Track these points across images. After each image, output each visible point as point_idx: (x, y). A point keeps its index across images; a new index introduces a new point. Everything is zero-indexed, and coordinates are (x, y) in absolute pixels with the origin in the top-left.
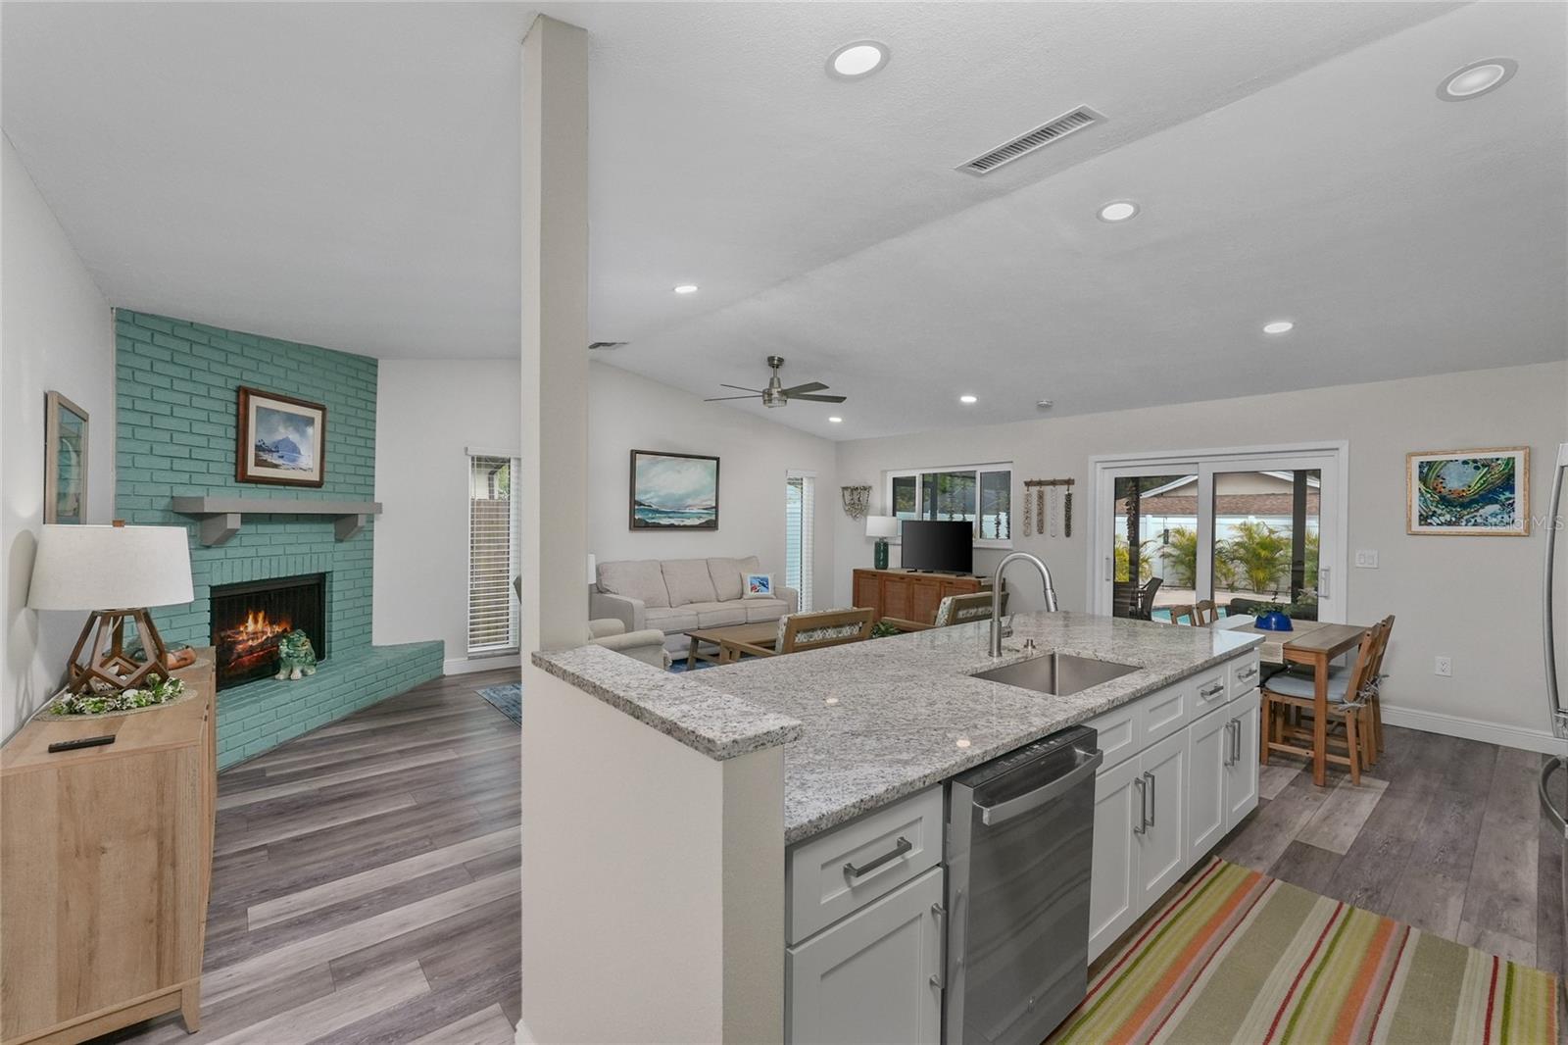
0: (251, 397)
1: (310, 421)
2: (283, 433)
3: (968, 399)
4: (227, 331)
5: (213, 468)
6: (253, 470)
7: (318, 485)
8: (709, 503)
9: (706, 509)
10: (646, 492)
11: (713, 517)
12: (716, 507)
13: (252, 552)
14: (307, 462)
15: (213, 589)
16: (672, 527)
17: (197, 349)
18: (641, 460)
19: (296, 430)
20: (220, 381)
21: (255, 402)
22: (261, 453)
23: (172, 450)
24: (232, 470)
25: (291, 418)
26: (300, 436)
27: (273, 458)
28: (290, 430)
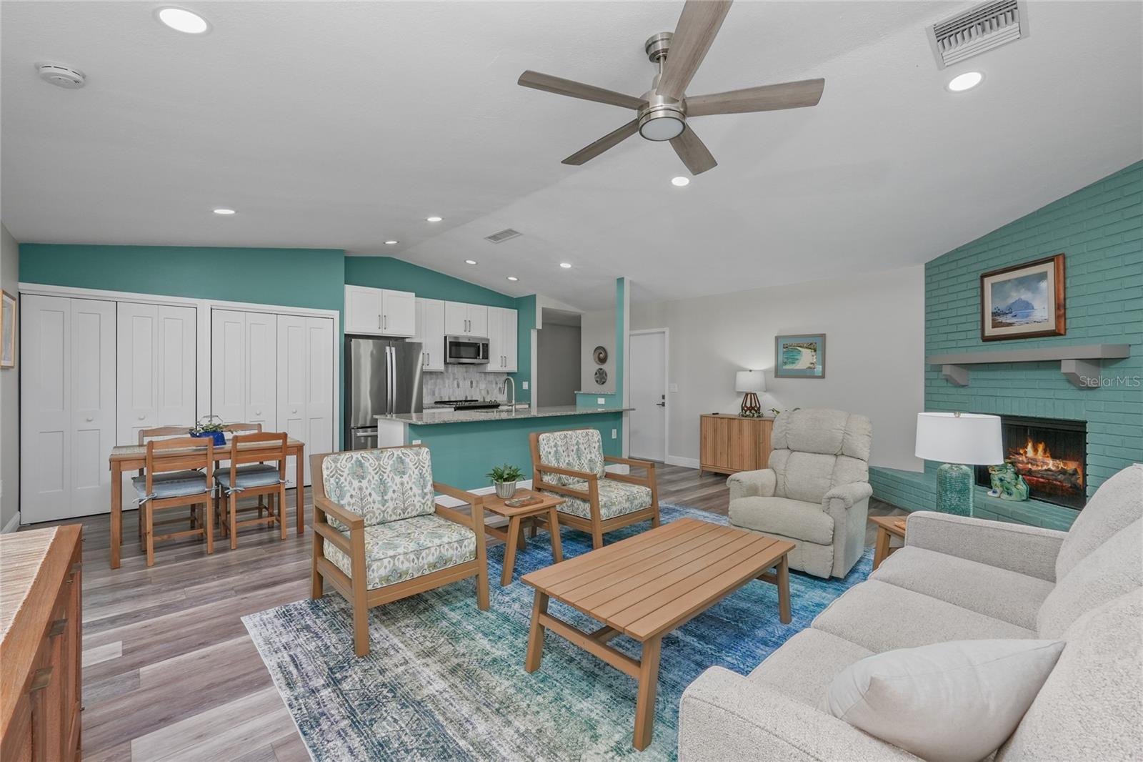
0: (986, 279)
1: (1043, 276)
2: (1015, 296)
4: (978, 240)
6: (990, 331)
7: (1058, 333)
17: (961, 264)
19: (1028, 289)
20: (973, 277)
22: (997, 318)
24: (980, 334)
25: (1021, 282)
26: (1033, 293)
27: (1008, 319)
28: (1023, 291)
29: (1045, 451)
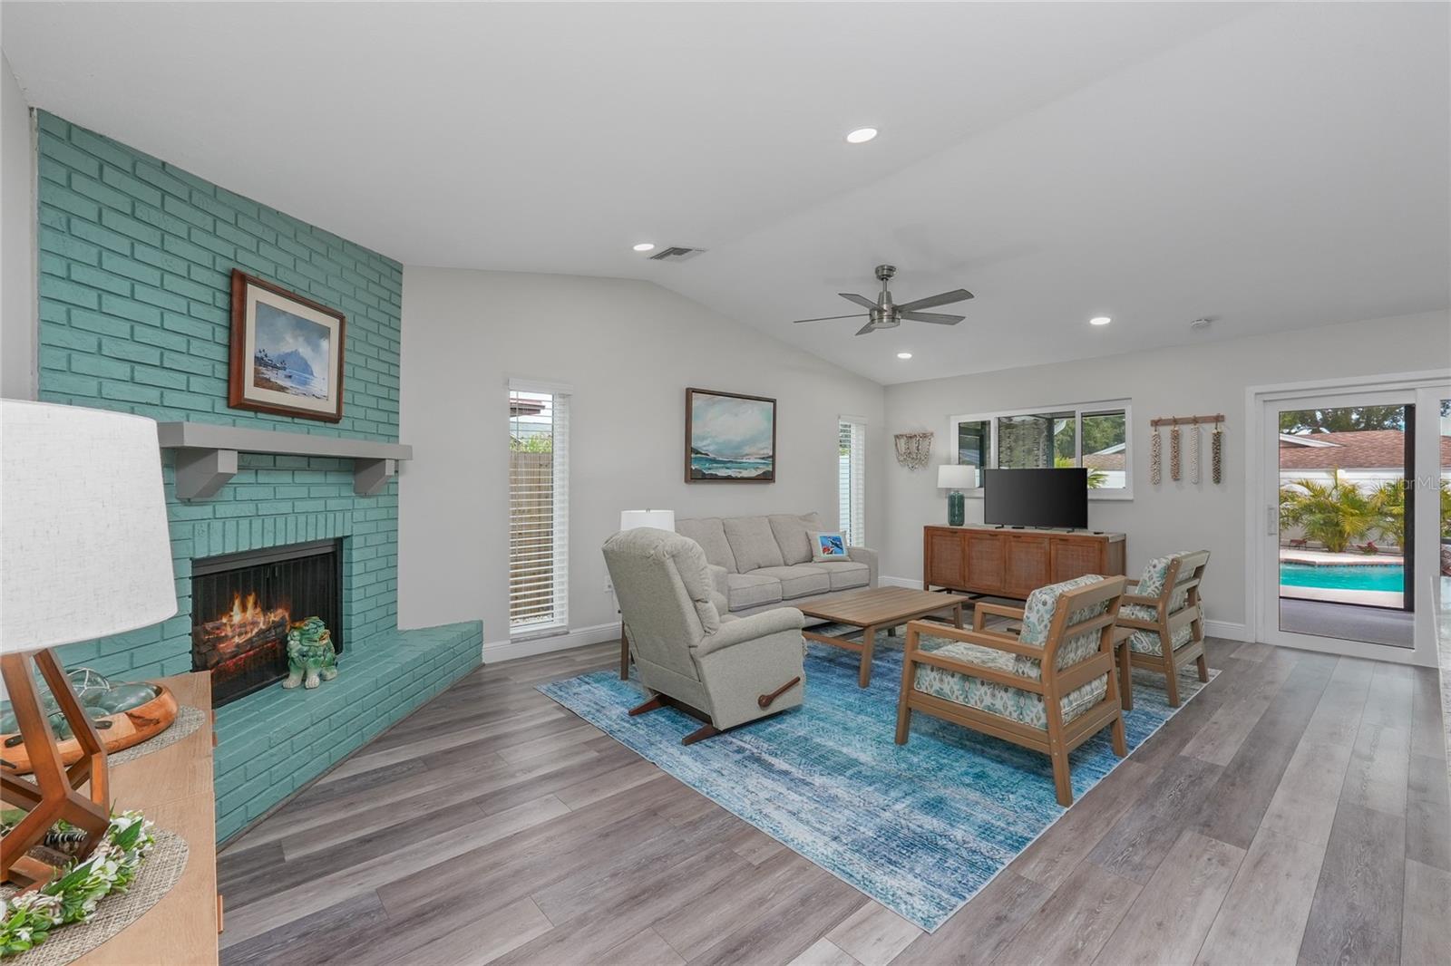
0: (250, 287)
1: (325, 332)
2: (292, 344)
3: (1100, 321)
5: (196, 384)
6: (252, 392)
7: (333, 419)
8: (765, 451)
9: (763, 458)
10: (704, 438)
11: (770, 468)
12: (773, 457)
13: (248, 509)
15: (196, 563)
16: (729, 479)
17: (170, 204)
18: (698, 400)
19: (308, 341)
21: (254, 295)
22: (263, 369)
23: (132, 351)
24: (221, 389)
25: (300, 325)
26: (313, 350)
27: (277, 378)
28: (301, 339)
29: (255, 604)
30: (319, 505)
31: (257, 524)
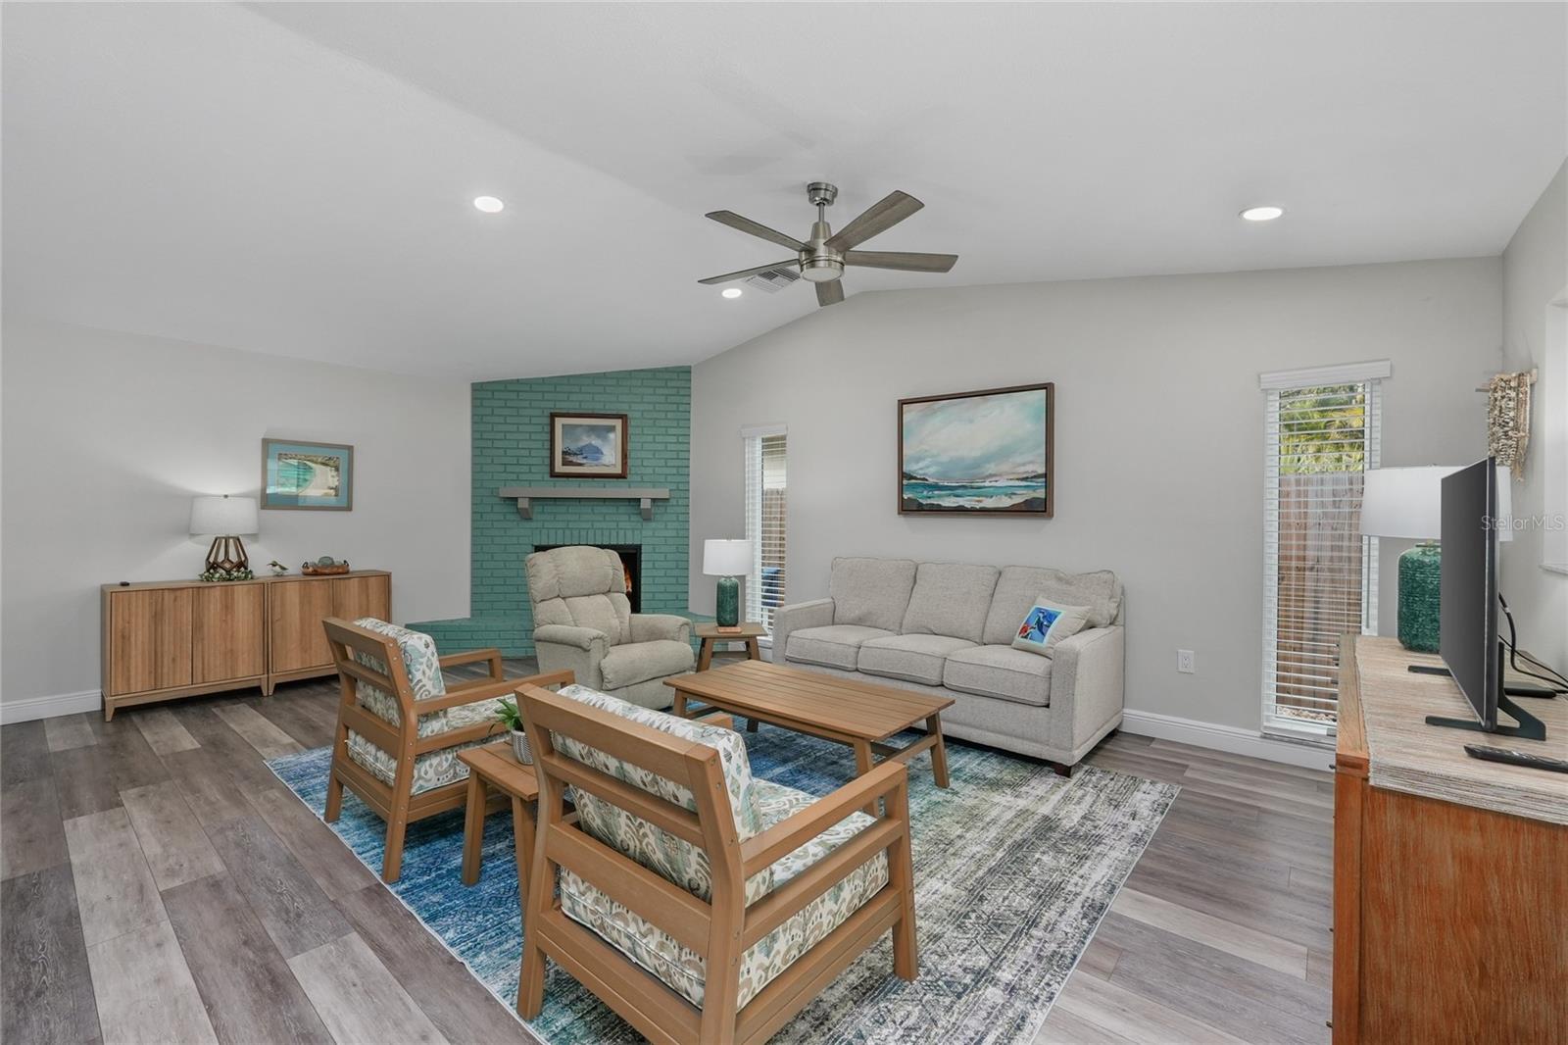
0: (557, 418)
1: (612, 429)
4: (543, 379)
5: (536, 469)
6: (559, 468)
7: (622, 476)
8: (1030, 468)
12: (1048, 477)
14: (610, 458)
17: (523, 396)
19: (599, 437)
20: (538, 412)
21: (562, 421)
22: (568, 456)
23: (505, 460)
24: (548, 469)
25: (592, 429)
26: (603, 441)
27: (578, 459)
28: (593, 437)
30: (614, 525)
31: (568, 532)
